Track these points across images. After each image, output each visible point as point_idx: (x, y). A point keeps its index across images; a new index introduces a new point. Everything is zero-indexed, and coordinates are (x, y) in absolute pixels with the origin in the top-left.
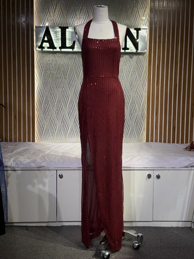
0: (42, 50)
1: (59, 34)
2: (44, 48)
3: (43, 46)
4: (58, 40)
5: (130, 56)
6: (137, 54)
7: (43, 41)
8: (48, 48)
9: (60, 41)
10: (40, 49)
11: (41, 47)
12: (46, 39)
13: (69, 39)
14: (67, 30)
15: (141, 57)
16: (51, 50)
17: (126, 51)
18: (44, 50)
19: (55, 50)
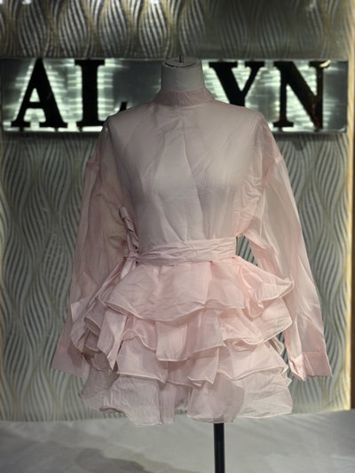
0: (21, 130)
1: (74, 78)
2: (28, 124)
3: (27, 118)
4: (72, 94)
5: (295, 144)
6: (316, 136)
7: (27, 104)
8: (42, 125)
9: (79, 99)
10: (16, 129)
11: (20, 122)
12: (35, 97)
13: (107, 93)
14: (100, 67)
15: (329, 145)
16: (51, 129)
17: (286, 129)
18: (27, 129)
19: (61, 130)
